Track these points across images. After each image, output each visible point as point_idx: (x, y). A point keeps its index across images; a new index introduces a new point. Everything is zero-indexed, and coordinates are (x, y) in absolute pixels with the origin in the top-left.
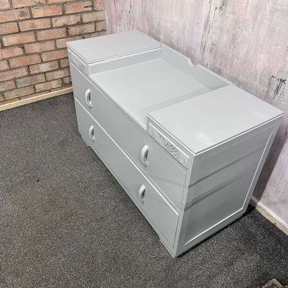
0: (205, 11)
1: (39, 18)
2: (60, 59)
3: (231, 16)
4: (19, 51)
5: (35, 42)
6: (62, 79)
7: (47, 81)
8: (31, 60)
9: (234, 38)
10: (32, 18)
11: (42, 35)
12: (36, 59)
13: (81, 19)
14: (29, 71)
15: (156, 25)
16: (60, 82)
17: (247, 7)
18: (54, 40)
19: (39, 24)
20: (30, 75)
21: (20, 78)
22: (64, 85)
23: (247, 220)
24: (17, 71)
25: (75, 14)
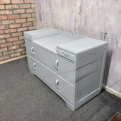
0: (74, 16)
1: (12, 28)
2: (20, 44)
3: (84, 15)
4: (4, 41)
5: (11, 38)
6: (21, 52)
7: (15, 53)
8: (9, 44)
9: (86, 22)
10: (9, 28)
11: (13, 35)
12: (11, 44)
13: (28, 29)
14: (8, 49)
15: (57, 26)
16: (21, 53)
17: (89, 10)
18: (18, 37)
19: (12, 31)
20: (8, 50)
21: (4, 52)
22: (22, 54)
23: (103, 94)
24: (3, 49)
25: (26, 27)
